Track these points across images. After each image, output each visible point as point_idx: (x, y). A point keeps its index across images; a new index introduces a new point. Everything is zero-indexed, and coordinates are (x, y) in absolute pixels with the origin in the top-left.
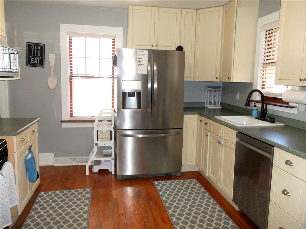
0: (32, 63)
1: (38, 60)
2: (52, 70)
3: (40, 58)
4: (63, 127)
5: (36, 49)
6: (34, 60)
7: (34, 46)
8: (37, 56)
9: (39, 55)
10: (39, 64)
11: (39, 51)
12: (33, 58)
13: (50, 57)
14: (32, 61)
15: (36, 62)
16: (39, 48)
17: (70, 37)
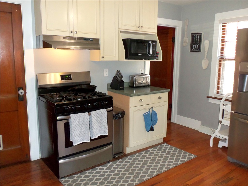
0: (193, 49)
1: (197, 47)
2: (206, 54)
3: (199, 44)
4: (209, 102)
5: (196, 38)
6: (195, 46)
7: (196, 35)
8: (197, 43)
9: (198, 43)
10: (197, 49)
11: (198, 39)
12: (194, 45)
13: (205, 44)
14: (194, 47)
15: (196, 48)
16: (199, 37)
17: (223, 24)
